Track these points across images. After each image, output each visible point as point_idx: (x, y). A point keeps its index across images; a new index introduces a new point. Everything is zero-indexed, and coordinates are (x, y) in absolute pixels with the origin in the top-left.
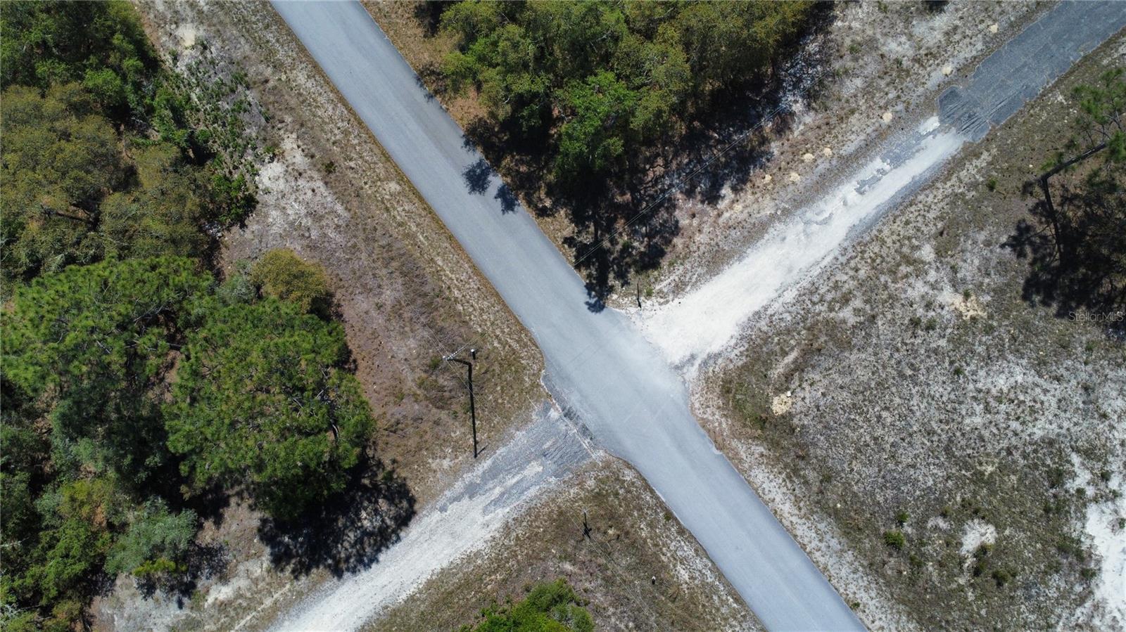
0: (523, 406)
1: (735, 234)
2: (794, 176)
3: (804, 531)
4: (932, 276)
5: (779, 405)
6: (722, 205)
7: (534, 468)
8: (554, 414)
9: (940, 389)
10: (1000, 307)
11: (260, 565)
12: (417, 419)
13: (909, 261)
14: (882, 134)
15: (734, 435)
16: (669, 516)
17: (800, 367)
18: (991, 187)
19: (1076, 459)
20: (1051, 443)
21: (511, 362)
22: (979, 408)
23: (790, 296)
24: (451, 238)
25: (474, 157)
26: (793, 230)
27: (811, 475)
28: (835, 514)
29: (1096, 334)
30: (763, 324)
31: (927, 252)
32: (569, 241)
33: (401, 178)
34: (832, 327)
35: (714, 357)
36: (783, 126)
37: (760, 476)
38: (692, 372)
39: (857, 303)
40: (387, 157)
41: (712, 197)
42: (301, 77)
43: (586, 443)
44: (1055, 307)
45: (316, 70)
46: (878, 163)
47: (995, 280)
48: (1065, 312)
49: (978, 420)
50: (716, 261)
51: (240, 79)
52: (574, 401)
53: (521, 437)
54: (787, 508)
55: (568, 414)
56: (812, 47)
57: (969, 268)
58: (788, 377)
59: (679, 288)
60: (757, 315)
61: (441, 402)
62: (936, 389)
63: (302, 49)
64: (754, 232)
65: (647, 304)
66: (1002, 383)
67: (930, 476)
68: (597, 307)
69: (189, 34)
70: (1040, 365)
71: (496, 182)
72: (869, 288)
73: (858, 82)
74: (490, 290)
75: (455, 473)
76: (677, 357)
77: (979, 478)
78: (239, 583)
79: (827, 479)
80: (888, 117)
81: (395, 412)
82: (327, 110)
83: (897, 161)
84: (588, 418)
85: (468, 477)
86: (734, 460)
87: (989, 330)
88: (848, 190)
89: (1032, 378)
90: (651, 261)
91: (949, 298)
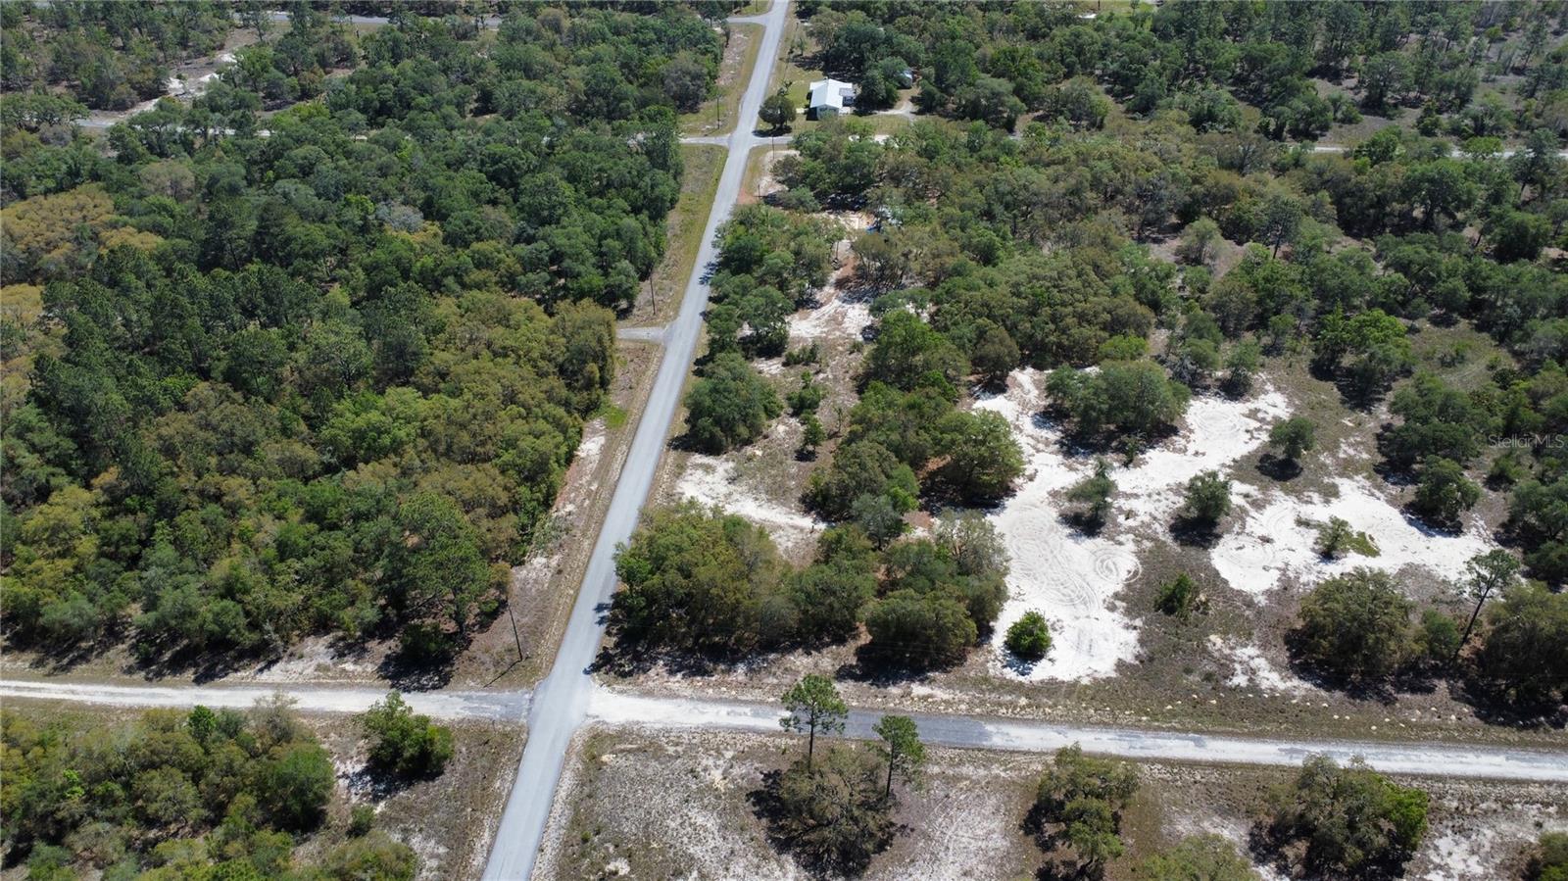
0: (521, 686)
1: (665, 692)
2: (711, 691)
3: (558, 807)
4: (721, 762)
5: (605, 758)
6: (672, 679)
7: (498, 708)
8: (527, 696)
9: (672, 802)
10: (732, 795)
11: (370, 668)
12: (483, 663)
13: (718, 751)
14: (761, 702)
15: (577, 754)
16: (519, 761)
17: (629, 751)
18: (784, 753)
19: (695, 874)
20: (692, 859)
21: (535, 671)
22: (679, 821)
23: (658, 726)
24: (568, 619)
25: (609, 601)
26: (686, 705)
27: (587, 790)
28: (576, 811)
29: (762, 835)
30: (635, 728)
31: (729, 754)
32: (605, 648)
33: (577, 592)
34: (661, 748)
35: (604, 723)
36: (728, 671)
37: (568, 774)
38: (591, 721)
39: (680, 749)
40: (581, 582)
41: (672, 673)
42: (586, 544)
43: (525, 713)
44: (757, 808)
45: (594, 544)
46: (747, 710)
47: (744, 783)
48: (759, 815)
49: (673, 825)
50: (648, 693)
51: (567, 531)
52: (539, 697)
53: (506, 694)
54: (563, 794)
55: (531, 700)
56: (772, 656)
57: (736, 771)
58: (622, 751)
59: (621, 692)
60: (638, 723)
61: (497, 664)
62: (671, 800)
63: (598, 536)
64: (673, 695)
65: (605, 688)
66: (700, 820)
67: (628, 828)
68: (586, 672)
69: (570, 508)
70: (724, 827)
71: (606, 613)
72: (691, 746)
73: (775, 681)
74: (558, 644)
75: (471, 688)
76: (591, 712)
77: (646, 846)
78: (359, 669)
79: (590, 796)
80: (772, 699)
81: (479, 654)
82: (582, 557)
83: (756, 715)
84: (536, 707)
85: (473, 693)
86: (566, 760)
87: (718, 797)
88: (724, 709)
89: (714, 829)
90: (624, 675)
91: (717, 775)
